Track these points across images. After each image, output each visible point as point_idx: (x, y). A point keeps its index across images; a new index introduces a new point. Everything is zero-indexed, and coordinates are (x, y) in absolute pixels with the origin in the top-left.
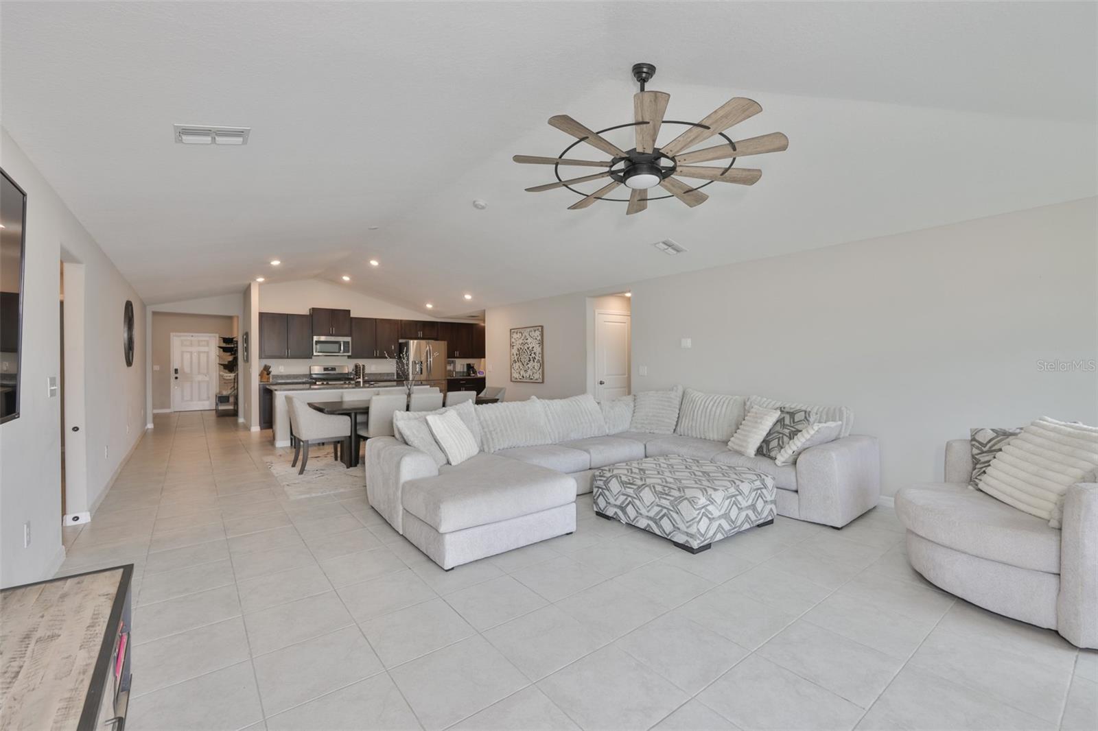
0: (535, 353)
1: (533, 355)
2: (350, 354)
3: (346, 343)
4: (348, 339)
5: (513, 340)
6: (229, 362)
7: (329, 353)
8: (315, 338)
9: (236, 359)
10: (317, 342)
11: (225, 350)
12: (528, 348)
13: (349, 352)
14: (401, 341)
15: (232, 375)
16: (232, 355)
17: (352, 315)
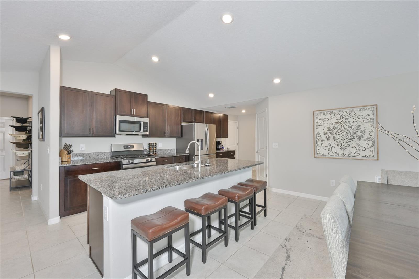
0: (361, 132)
1: (359, 134)
2: (148, 133)
3: (145, 123)
4: (147, 120)
5: (318, 120)
6: (24, 140)
7: (129, 133)
8: (119, 118)
9: (29, 138)
10: (121, 122)
11: (18, 129)
12: (349, 127)
13: (147, 132)
14: (183, 124)
15: (26, 153)
16: (26, 133)
17: (150, 99)
